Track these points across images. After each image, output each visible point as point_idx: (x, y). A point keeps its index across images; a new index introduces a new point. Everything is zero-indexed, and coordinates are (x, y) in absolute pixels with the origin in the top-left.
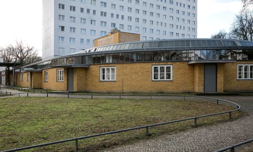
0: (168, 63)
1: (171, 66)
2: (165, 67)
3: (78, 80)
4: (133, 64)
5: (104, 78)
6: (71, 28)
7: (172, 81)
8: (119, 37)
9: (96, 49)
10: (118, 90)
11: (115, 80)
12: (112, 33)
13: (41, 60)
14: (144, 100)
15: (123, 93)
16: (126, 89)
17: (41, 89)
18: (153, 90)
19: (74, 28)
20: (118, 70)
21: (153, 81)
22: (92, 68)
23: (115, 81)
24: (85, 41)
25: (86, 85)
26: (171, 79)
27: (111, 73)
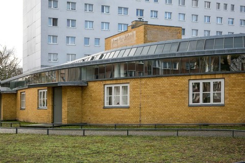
0: (217, 76)
1: (222, 81)
2: (212, 82)
3: (68, 106)
4: (157, 79)
5: (110, 103)
6: (68, 20)
7: (223, 106)
8: (145, 34)
9: (102, 55)
10: (132, 121)
11: (128, 105)
12: (133, 27)
13: (21, 73)
14: (165, 137)
15: (140, 126)
16: (146, 120)
17: (16, 120)
18: (191, 121)
19: (74, 21)
20: (133, 89)
21: (190, 106)
22: (92, 87)
23: (128, 108)
24: (92, 41)
25: (83, 113)
26: (222, 102)
27: (121, 95)
